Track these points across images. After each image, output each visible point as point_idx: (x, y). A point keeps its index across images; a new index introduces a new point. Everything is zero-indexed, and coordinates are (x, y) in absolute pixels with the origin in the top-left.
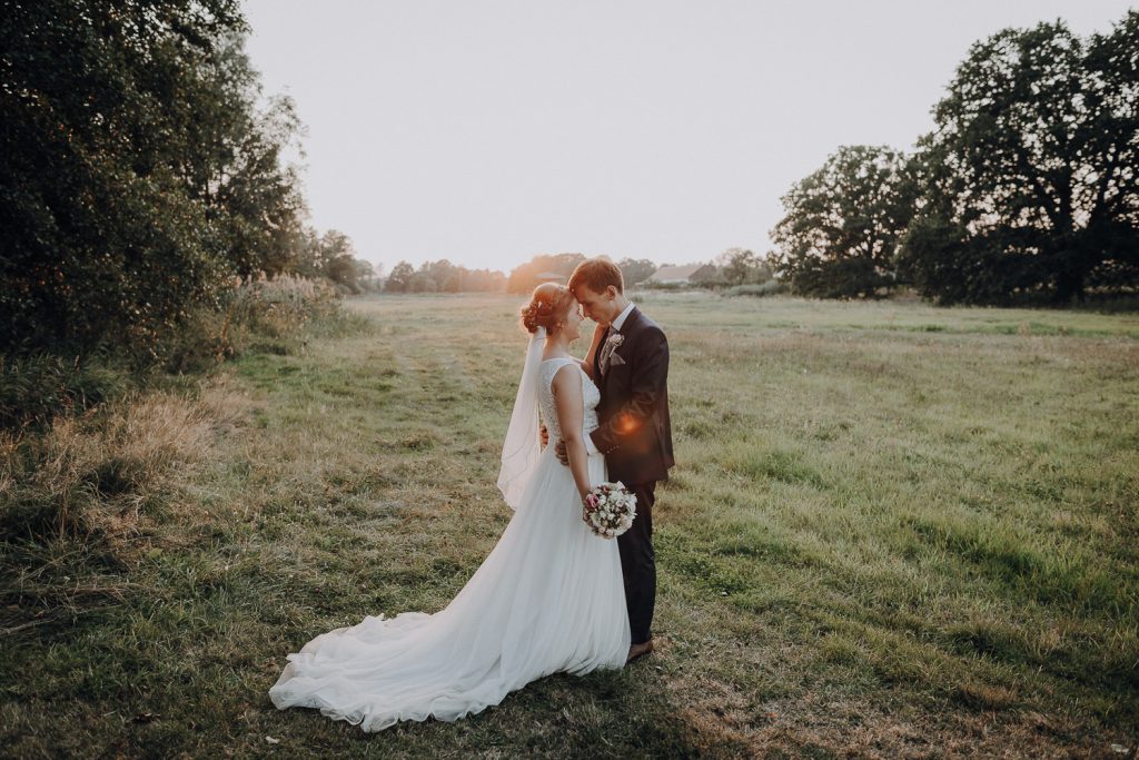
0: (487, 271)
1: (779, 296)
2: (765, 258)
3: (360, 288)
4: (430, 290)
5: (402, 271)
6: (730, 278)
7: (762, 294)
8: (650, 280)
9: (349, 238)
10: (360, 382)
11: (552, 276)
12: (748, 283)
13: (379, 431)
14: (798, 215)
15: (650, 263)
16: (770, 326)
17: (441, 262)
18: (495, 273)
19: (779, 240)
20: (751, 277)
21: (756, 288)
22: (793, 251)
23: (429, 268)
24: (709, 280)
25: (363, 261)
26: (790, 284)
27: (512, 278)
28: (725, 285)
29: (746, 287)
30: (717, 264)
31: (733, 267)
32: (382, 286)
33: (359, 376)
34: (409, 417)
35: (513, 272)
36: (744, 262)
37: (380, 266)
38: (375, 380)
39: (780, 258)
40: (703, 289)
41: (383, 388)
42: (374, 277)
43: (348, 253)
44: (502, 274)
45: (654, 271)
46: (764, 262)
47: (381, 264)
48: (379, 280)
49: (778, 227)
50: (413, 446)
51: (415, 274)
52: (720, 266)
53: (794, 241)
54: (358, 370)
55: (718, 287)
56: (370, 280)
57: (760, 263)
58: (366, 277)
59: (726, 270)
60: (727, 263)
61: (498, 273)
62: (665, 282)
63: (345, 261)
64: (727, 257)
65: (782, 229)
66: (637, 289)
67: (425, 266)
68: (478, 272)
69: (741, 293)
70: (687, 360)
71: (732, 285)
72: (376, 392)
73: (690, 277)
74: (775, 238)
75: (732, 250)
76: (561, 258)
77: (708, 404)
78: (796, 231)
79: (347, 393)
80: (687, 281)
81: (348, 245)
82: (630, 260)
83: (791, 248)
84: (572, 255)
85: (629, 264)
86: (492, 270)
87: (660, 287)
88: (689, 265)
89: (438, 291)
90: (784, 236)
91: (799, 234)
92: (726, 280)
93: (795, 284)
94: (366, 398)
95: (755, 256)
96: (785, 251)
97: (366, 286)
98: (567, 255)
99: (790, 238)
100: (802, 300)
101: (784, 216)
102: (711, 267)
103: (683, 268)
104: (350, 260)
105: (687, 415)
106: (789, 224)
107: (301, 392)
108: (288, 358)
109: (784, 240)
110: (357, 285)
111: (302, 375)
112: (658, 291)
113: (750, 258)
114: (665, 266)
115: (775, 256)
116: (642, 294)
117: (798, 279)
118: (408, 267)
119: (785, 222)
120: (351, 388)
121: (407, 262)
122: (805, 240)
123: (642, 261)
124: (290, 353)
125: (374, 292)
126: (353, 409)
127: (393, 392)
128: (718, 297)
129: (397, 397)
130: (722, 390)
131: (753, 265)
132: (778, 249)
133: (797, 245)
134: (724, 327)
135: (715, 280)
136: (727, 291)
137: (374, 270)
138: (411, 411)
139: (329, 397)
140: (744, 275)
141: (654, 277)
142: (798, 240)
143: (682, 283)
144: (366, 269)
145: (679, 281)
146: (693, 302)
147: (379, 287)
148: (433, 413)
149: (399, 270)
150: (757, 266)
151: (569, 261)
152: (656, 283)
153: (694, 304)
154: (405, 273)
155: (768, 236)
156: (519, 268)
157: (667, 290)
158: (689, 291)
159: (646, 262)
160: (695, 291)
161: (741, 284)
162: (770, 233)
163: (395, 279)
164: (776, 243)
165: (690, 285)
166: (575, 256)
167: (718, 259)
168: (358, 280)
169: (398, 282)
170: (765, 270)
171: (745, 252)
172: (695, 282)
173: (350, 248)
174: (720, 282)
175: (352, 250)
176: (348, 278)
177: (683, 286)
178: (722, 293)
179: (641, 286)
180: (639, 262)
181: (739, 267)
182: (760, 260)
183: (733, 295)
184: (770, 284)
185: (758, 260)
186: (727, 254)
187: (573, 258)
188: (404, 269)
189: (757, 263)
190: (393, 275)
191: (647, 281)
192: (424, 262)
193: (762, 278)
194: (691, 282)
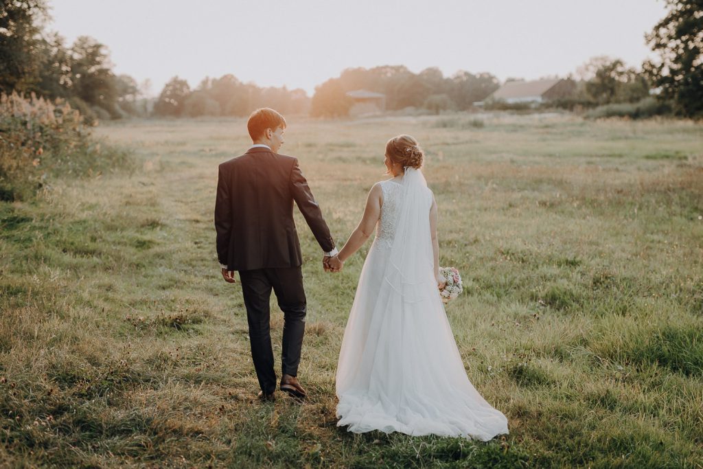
0: (284, 88)
1: (659, 118)
2: (639, 69)
3: (121, 112)
4: (212, 114)
5: (175, 89)
6: (595, 95)
7: (635, 116)
8: (493, 99)
9: (106, 48)
10: (111, 236)
11: (367, 94)
12: (618, 102)
13: (133, 304)
14: (682, 13)
15: (491, 78)
16: (648, 157)
17: (225, 77)
18: (292, 92)
19: (658, 46)
20: (621, 94)
21: (628, 107)
22: (676, 61)
23: (210, 85)
24: (567, 98)
25: (122, 76)
26: (672, 103)
27: (316, 97)
28: (588, 105)
29: (615, 107)
30: (577, 78)
31: (598, 81)
32: (150, 108)
33: (111, 228)
34: (174, 284)
35: (317, 89)
36: (613, 74)
37: (147, 83)
38: (131, 234)
39: (660, 69)
40: (560, 109)
41: (142, 245)
42: (139, 98)
43: (105, 66)
44: (303, 92)
45: (497, 87)
46: (638, 74)
47: (147, 81)
48: (145, 102)
49: (657, 28)
50: (178, 324)
51: (191, 93)
52: (582, 80)
53: (677, 47)
54: (109, 220)
55: (579, 108)
56: (134, 101)
57: (633, 76)
58: (129, 97)
59: (590, 86)
60: (591, 76)
61: (297, 91)
62: (511, 101)
63: (102, 77)
65: (663, 31)
66: (475, 111)
67: (205, 83)
68: (273, 89)
69: (609, 115)
70: (543, 204)
71: (597, 105)
72: (133, 250)
73: (544, 95)
74: (653, 43)
75: (596, 59)
76: (379, 70)
77: (573, 264)
78: (679, 33)
79: (93, 253)
80: (539, 100)
81: (105, 56)
82: (466, 74)
83: (673, 56)
84: (392, 68)
85: (465, 78)
86: (290, 88)
87: (505, 107)
88: (542, 79)
89: (223, 114)
90: (664, 41)
91: (684, 38)
92: (589, 98)
93: (679, 102)
94: (118, 259)
95: (627, 67)
96: (665, 60)
97: (127, 107)
98: (386, 67)
99: (673, 44)
100: (689, 123)
101: (665, 14)
102: (570, 82)
103: (534, 84)
104: (108, 74)
105: (545, 278)
106: (672, 25)
107: (30, 252)
108: (17, 205)
109: (665, 46)
110: (117, 107)
111: (34, 228)
112: (502, 113)
113: (620, 69)
114: (511, 80)
115: (653, 66)
116: (482, 116)
117: (682, 95)
118: (183, 84)
119: (665, 23)
120: (99, 245)
121: (181, 77)
122: (691, 45)
123: (481, 75)
124: (21, 199)
125: (139, 116)
126: (99, 273)
127: (156, 249)
128: (579, 120)
129: (160, 256)
130: (591, 243)
131: (624, 79)
132: (656, 58)
133: (681, 51)
134: (589, 159)
135: (576, 98)
136: (591, 111)
137: (138, 88)
138: (177, 276)
139: (68, 258)
140: (613, 92)
141: (497, 95)
142: (682, 46)
143: (533, 102)
144: (128, 87)
145: (529, 99)
146: (547, 127)
147: (145, 109)
148: (207, 277)
149: (171, 88)
150: (629, 79)
151: (389, 75)
152: (498, 103)
153: (549, 130)
154: (178, 92)
155: (644, 41)
156: (325, 85)
157: (514, 111)
158: (542, 112)
159: (486, 76)
160: (549, 112)
161: (608, 102)
162: (646, 37)
163: (167, 100)
164: (654, 50)
165: (542, 105)
166: (397, 69)
167: (579, 71)
168: (118, 102)
169: (170, 103)
170: (640, 85)
171: (613, 62)
172: (550, 102)
173: (106, 60)
174: (582, 100)
175: (109, 62)
176: (105, 98)
177: (533, 106)
178: (585, 115)
179: (480, 107)
180: (478, 77)
181: (606, 81)
182: (634, 73)
183: (600, 117)
184: (646, 103)
185: (631, 72)
186: (591, 64)
187: (394, 71)
188: (178, 86)
189: (629, 76)
190: (163, 95)
191: (489, 100)
192: (203, 78)
193: (635, 95)
194: (545, 101)
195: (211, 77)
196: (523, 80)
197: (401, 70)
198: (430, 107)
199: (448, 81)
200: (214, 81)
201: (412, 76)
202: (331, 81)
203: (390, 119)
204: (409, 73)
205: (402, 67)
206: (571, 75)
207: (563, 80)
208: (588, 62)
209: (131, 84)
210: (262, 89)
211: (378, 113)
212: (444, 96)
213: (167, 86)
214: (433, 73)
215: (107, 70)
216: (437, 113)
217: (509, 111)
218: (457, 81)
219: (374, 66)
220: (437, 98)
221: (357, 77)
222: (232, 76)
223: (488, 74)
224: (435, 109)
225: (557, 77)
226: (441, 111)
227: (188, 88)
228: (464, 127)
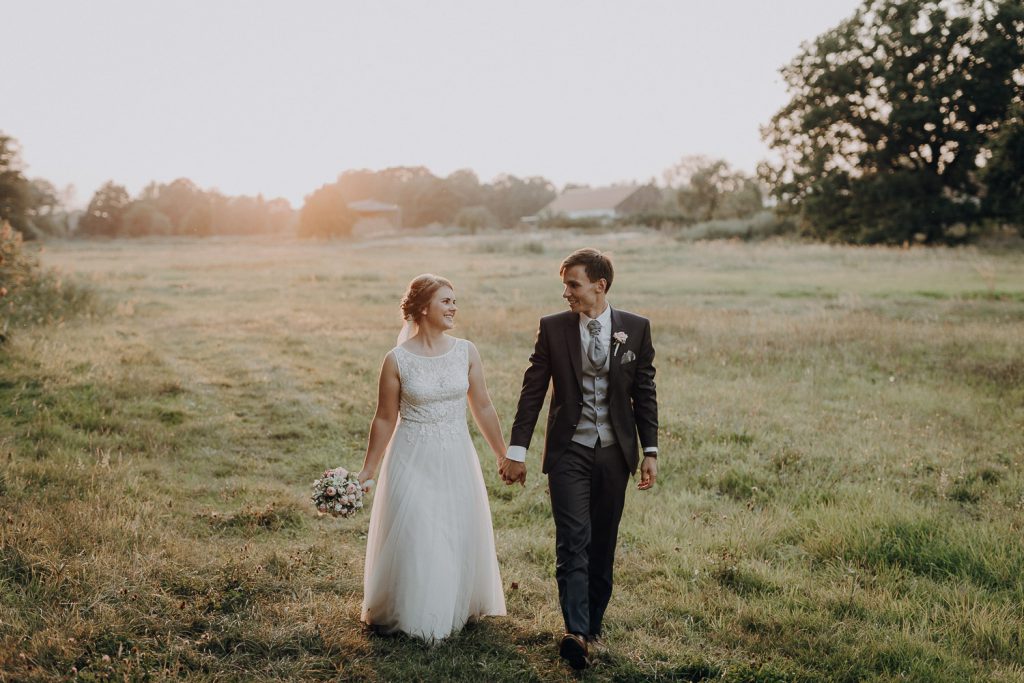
0: (260, 197)
1: (780, 240)
2: (751, 172)
3: (35, 230)
4: (161, 232)
5: (108, 199)
6: (690, 209)
7: (747, 236)
8: (549, 213)
9: (15, 141)
11: (377, 206)
12: (723, 218)
14: (810, 100)
15: (544, 184)
16: (783, 295)
17: (178, 182)
18: (272, 202)
19: (778, 142)
20: (725, 207)
21: (736, 225)
22: (804, 161)
23: (156, 193)
24: (651, 211)
25: (36, 181)
26: (798, 220)
27: (305, 209)
28: (680, 221)
29: (718, 225)
30: (661, 183)
31: (691, 188)
32: (73, 224)
35: (308, 199)
36: (713, 180)
37: (70, 189)
39: (780, 174)
40: (643, 227)
42: (57, 209)
43: (13, 167)
44: (286, 203)
45: (552, 197)
46: (748, 182)
47: (70, 187)
48: (67, 216)
49: (776, 119)
51: (131, 205)
52: (669, 187)
53: (803, 145)
55: (668, 225)
56: (50, 214)
57: (741, 183)
58: (44, 210)
59: (683, 195)
60: (683, 181)
61: (278, 201)
62: (574, 215)
63: (9, 182)
64: (684, 171)
65: (784, 123)
66: (525, 228)
67: (149, 189)
68: (244, 200)
69: (712, 236)
71: (691, 222)
73: (618, 208)
74: (770, 139)
75: (691, 159)
76: (391, 174)
78: (807, 126)
80: (612, 214)
81: (13, 153)
82: (511, 178)
83: (799, 156)
84: (409, 170)
85: (509, 184)
86: (268, 197)
87: (567, 224)
88: (614, 185)
89: (175, 233)
90: (786, 135)
91: (812, 132)
92: (680, 211)
93: (806, 218)
95: (733, 170)
96: (788, 161)
97: (44, 225)
98: (401, 168)
99: (797, 140)
100: (824, 249)
101: (786, 100)
102: (651, 189)
103: (603, 192)
104: (17, 179)
106: (796, 115)
109: (786, 142)
110: (30, 224)
112: (564, 233)
113: (723, 172)
114: (571, 187)
115: (771, 170)
116: (535, 237)
117: (810, 210)
118: (121, 191)
119: (787, 112)
121: (118, 182)
122: (822, 142)
123: (532, 180)
125: (59, 236)
128: (672, 243)
131: (730, 186)
132: (775, 158)
133: (809, 150)
135: (661, 212)
136: (685, 231)
137: (57, 197)
140: (714, 204)
141: (555, 208)
142: (809, 142)
143: (604, 217)
144: (45, 198)
145: (598, 213)
146: (630, 252)
147: (66, 226)
149: (103, 197)
150: (736, 187)
151: (404, 179)
152: (558, 217)
153: (636, 256)
154: (113, 203)
155: (759, 135)
156: (317, 192)
157: (579, 230)
158: (617, 231)
159: (538, 182)
160: (628, 231)
161: (709, 218)
162: (761, 130)
163: (97, 213)
164: (772, 147)
165: (617, 221)
166: (415, 171)
167: (668, 176)
168: (30, 216)
169: (101, 217)
170: (751, 194)
171: (714, 163)
172: (627, 216)
173: (15, 159)
174: (671, 214)
175: (19, 163)
176: (12, 211)
177: (604, 222)
178: (678, 235)
179: (532, 223)
180: (527, 182)
181: (705, 190)
182: (742, 178)
183: (698, 239)
184: (761, 219)
185: (738, 176)
186: (683, 166)
187: (411, 175)
188: (113, 195)
189: (736, 182)
190: (92, 206)
191: (543, 214)
192: (147, 183)
193: (745, 208)
194: (619, 216)
195: (158, 182)
196: (587, 187)
197: (422, 173)
198: (462, 224)
199: (486, 187)
200: (162, 187)
201: (438, 181)
202: (326, 188)
203: (409, 240)
204: (432, 176)
205: (422, 168)
206: (654, 179)
207: (643, 187)
208: (679, 163)
209: (49, 192)
210: (229, 199)
211: (392, 232)
212: (482, 209)
213: (98, 194)
214: (465, 177)
215: (17, 172)
216: (473, 232)
217: (573, 229)
218: (497, 188)
219: (383, 167)
220: (473, 212)
221: (362, 183)
222: (188, 181)
223: (541, 178)
224: (471, 226)
225: (634, 182)
226: (479, 230)
227: (127, 196)
228: (516, 252)
